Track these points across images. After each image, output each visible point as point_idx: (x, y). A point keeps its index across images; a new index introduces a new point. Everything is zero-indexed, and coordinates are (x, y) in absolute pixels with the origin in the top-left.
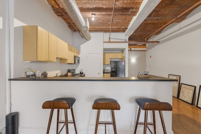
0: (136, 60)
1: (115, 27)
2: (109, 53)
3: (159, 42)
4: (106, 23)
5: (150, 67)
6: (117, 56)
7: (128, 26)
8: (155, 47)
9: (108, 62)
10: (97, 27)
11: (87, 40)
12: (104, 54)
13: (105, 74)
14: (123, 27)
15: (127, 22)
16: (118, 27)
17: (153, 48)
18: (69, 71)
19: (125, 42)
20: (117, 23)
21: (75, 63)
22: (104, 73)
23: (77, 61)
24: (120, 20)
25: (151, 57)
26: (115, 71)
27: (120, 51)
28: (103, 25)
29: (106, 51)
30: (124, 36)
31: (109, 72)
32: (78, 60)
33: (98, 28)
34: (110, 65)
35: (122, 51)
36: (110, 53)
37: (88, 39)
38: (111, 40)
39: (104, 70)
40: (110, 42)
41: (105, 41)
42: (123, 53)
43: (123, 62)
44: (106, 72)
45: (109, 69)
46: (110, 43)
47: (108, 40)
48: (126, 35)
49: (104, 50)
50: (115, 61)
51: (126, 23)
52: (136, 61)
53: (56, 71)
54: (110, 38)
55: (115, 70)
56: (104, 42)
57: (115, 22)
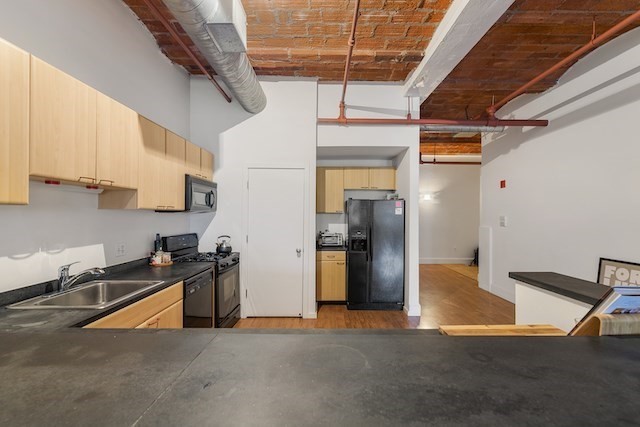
0: (435, 198)
1: (368, 52)
2: (339, 168)
3: (544, 123)
4: (326, 30)
5: (502, 225)
6: (369, 182)
7: (423, 45)
8: (522, 145)
9: (335, 204)
10: (289, 51)
11: (249, 111)
12: (320, 173)
13: (325, 254)
14: (404, 53)
15: (422, 25)
16: (383, 51)
17: (512, 151)
18: (162, 243)
19: (409, 121)
20: (379, 29)
21: (187, 209)
22: (319, 247)
23: (199, 198)
24: (393, 14)
25: (503, 184)
26: (365, 241)
27: (384, 163)
28: (316, 42)
29: (327, 158)
30: (402, 98)
31: (340, 242)
32: (209, 196)
33: (294, 56)
34: (343, 216)
35: (394, 158)
36: (344, 168)
37: (250, 107)
38: (350, 114)
39: (319, 237)
40: (343, 121)
41: (323, 115)
42: (395, 167)
43: (399, 204)
44: (328, 241)
45: (339, 230)
46: (343, 127)
47: (336, 115)
48: (413, 91)
49: (319, 157)
50: (363, 202)
51: (418, 31)
52: (437, 202)
53: (68, 251)
54: (343, 106)
55: (364, 237)
56: (321, 122)
57: (371, 20)
